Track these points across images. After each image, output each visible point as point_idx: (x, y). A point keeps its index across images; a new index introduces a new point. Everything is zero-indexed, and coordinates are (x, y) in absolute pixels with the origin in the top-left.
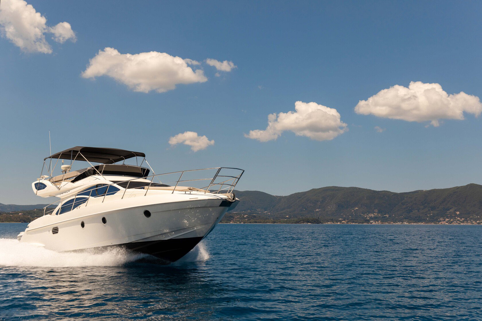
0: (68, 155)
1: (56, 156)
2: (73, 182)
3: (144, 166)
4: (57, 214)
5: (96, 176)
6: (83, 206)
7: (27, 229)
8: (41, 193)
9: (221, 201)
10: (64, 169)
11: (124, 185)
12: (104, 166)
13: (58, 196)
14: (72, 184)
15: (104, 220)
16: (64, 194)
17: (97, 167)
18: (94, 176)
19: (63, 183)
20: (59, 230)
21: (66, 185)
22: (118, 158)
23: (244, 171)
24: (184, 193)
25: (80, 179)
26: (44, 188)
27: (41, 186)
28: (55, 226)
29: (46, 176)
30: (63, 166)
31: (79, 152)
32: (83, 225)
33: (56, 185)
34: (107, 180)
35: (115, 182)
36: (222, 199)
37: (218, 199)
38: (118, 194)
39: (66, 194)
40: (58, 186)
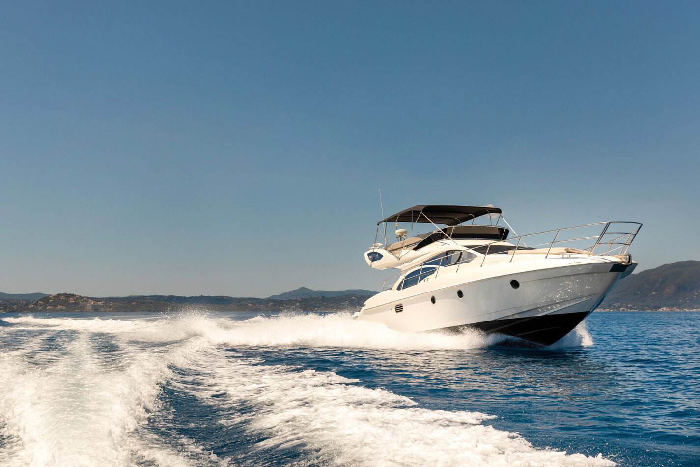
0: (407, 216)
1: (392, 219)
2: (415, 249)
3: (500, 225)
4: (399, 288)
5: (444, 241)
6: (431, 278)
7: (363, 308)
8: (376, 264)
9: (612, 265)
10: (399, 234)
11: (482, 250)
12: (453, 228)
13: (399, 267)
14: (414, 251)
15: (460, 294)
16: (406, 265)
17: (445, 230)
18: (441, 241)
19: (404, 251)
20: (404, 307)
21: (407, 253)
22: (466, 216)
23: (642, 225)
24: (561, 256)
25: (425, 246)
26: (380, 259)
27: (376, 257)
28: (398, 303)
29: (380, 244)
30: (397, 231)
31: (421, 213)
32: (433, 300)
33: (394, 255)
34: (459, 245)
35: (470, 247)
36: (612, 262)
37: (606, 263)
38: (474, 262)
39: (408, 264)
40: (398, 255)
